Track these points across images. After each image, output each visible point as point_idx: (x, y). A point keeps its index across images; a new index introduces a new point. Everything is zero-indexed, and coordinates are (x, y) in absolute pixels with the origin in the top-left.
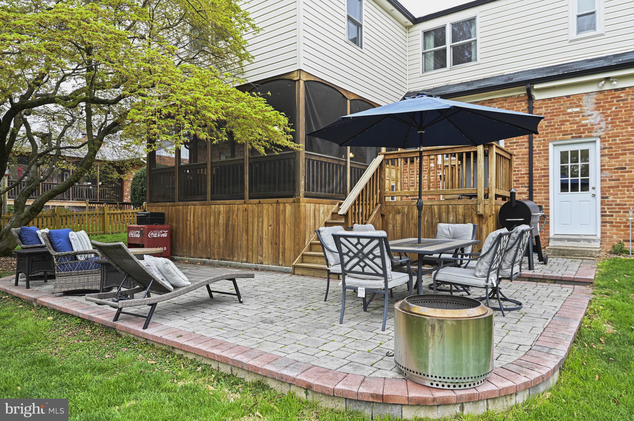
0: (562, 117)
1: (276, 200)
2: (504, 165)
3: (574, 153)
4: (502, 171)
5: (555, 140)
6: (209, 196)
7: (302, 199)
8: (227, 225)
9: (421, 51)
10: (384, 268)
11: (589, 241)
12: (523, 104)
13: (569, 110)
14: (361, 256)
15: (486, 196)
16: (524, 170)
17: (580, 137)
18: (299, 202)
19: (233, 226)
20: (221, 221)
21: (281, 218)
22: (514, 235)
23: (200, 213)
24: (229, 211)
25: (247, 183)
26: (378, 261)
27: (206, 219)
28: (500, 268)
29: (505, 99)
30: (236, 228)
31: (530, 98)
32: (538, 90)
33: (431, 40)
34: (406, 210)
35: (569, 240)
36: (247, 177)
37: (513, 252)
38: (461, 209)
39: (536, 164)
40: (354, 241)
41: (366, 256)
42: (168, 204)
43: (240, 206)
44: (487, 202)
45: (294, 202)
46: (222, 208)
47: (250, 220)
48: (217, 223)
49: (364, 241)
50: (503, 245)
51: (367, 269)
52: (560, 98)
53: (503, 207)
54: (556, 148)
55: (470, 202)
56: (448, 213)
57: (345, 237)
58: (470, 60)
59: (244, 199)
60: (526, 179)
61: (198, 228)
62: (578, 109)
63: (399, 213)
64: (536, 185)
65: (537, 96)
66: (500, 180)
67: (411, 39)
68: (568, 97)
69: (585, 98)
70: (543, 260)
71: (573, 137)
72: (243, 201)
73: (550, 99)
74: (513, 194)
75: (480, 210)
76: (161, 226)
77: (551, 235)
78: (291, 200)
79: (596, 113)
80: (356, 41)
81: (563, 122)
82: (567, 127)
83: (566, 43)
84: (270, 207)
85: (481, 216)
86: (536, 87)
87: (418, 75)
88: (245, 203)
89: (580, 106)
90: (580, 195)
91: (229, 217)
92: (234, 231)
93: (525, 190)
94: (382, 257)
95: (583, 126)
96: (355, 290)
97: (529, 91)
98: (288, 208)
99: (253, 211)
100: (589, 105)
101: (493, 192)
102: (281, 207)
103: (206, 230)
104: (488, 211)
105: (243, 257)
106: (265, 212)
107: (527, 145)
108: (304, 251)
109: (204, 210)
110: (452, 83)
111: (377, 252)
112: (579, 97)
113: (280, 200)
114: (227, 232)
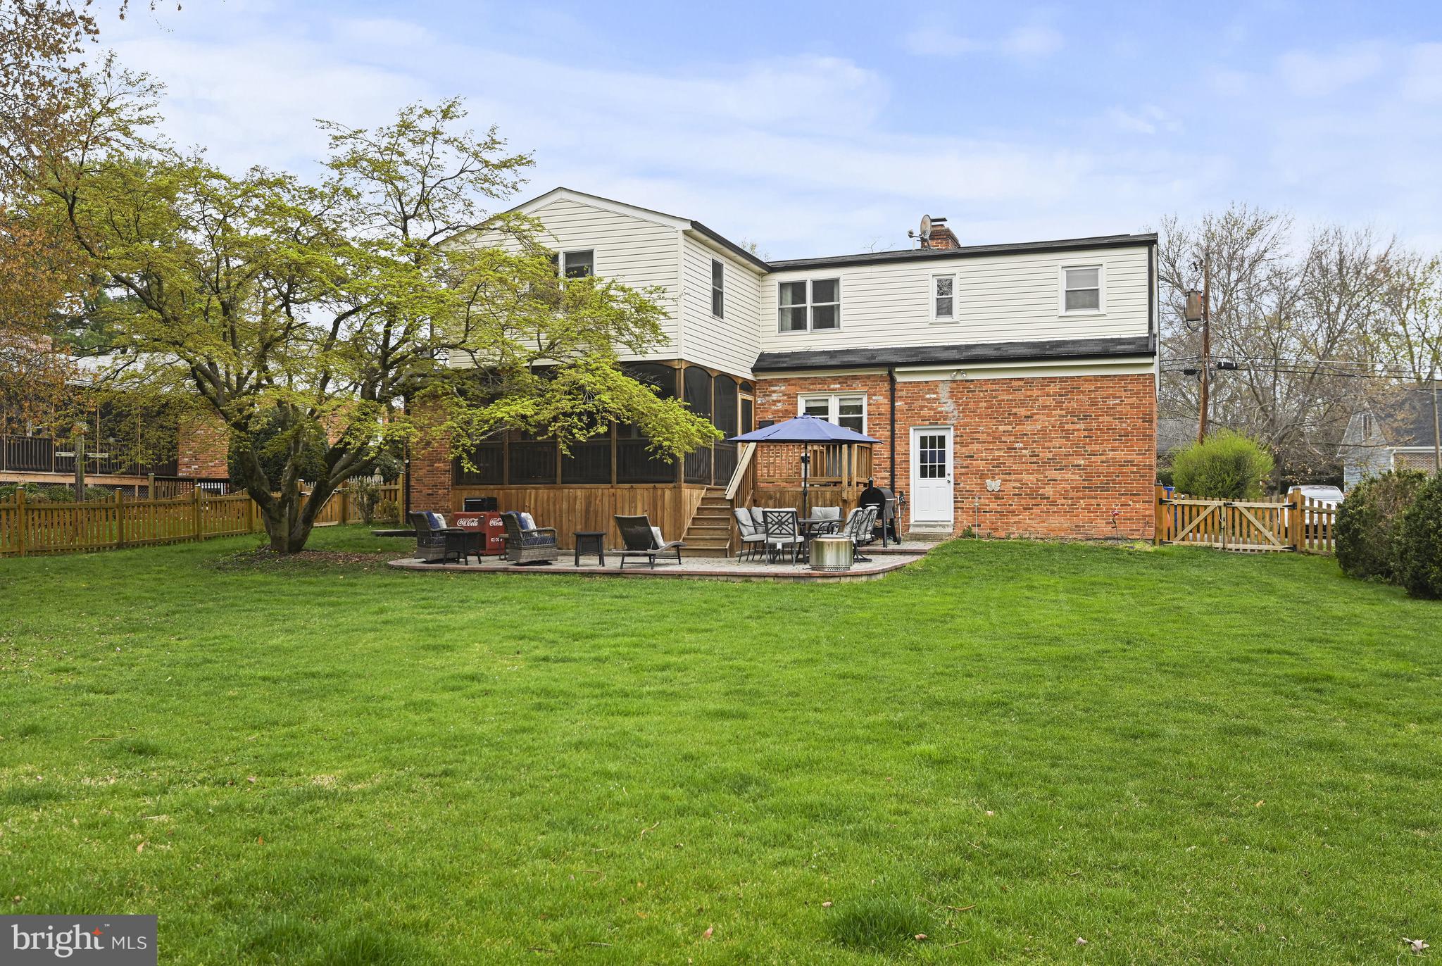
0: (921, 403)
1: (652, 485)
2: (865, 455)
3: (933, 438)
4: (863, 460)
5: (915, 425)
6: (559, 479)
7: (684, 485)
8: (587, 511)
9: (777, 306)
10: (794, 530)
11: (943, 526)
12: (886, 384)
13: (928, 396)
14: (780, 523)
15: (849, 484)
16: (887, 454)
17: (937, 424)
18: (680, 487)
19: (596, 513)
20: (578, 506)
21: (659, 504)
22: (866, 512)
23: (545, 498)
24: (590, 496)
25: (614, 467)
26: (791, 526)
27: (555, 505)
28: (857, 534)
29: (868, 377)
30: (600, 514)
31: (892, 381)
32: (899, 373)
33: (789, 295)
34: (778, 496)
35: (927, 526)
36: (614, 460)
37: (865, 524)
38: (828, 495)
39: (898, 448)
40: (777, 514)
41: (784, 523)
42: (492, 487)
43: (606, 491)
44: (850, 489)
45: (675, 487)
46: (579, 492)
47: (619, 505)
48: (572, 510)
49: (783, 515)
50: (859, 518)
51: (783, 531)
52: (919, 382)
53: (864, 493)
54: (917, 432)
55: (835, 489)
56: (817, 498)
57: (771, 512)
58: (832, 326)
59: (610, 483)
60: (888, 464)
61: (542, 515)
62: (935, 396)
63: (771, 498)
64: (898, 471)
65: (899, 379)
66: (861, 468)
67: (765, 289)
68: (926, 382)
69: (941, 385)
70: (897, 541)
71: (930, 424)
72: (609, 485)
73: (910, 383)
74: (871, 482)
75: (845, 496)
76: (495, 513)
77: (912, 521)
78: (671, 485)
79: (950, 401)
80: (718, 309)
81: (922, 408)
82: (925, 413)
83: (926, 325)
84: (646, 493)
85: (845, 502)
86: (897, 370)
87: (773, 334)
88: (612, 487)
89: (937, 393)
90: (937, 481)
91: (590, 503)
92: (596, 517)
93: (887, 475)
94: (793, 524)
95: (939, 413)
96: (775, 545)
97: (890, 374)
98: (668, 494)
99: (623, 496)
100: (944, 392)
101: (855, 480)
102: (659, 492)
103: (555, 518)
104: (851, 497)
105: (609, 544)
106: (639, 497)
107: (889, 428)
108: (684, 535)
109: (552, 495)
110: (814, 349)
111: (790, 520)
112: (936, 384)
113: (657, 485)
114: (587, 519)
